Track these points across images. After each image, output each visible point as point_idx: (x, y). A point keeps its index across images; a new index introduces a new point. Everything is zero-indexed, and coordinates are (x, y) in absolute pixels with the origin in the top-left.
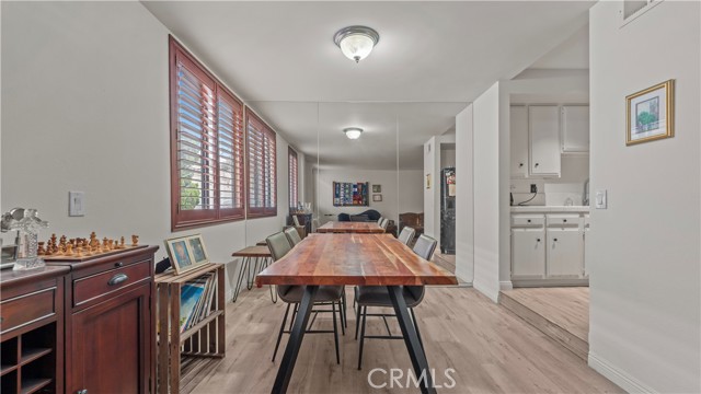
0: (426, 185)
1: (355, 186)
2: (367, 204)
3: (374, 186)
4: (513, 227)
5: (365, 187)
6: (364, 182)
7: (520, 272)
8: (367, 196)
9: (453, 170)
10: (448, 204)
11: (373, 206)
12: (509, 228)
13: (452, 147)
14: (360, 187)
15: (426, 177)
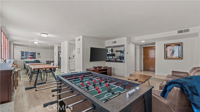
0: (55, 55)
1: (30, 53)
2: (35, 58)
3: (38, 53)
4: (70, 62)
5: (34, 53)
6: (34, 52)
7: (71, 69)
8: (35, 56)
9: (61, 52)
10: (59, 59)
11: (37, 59)
12: (69, 62)
13: (61, 47)
14: (33, 53)
15: (55, 53)
